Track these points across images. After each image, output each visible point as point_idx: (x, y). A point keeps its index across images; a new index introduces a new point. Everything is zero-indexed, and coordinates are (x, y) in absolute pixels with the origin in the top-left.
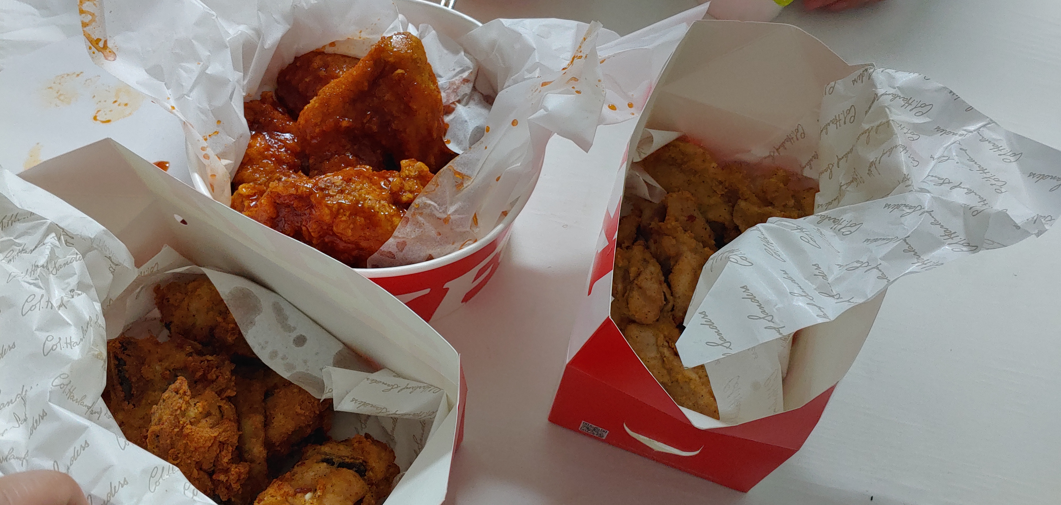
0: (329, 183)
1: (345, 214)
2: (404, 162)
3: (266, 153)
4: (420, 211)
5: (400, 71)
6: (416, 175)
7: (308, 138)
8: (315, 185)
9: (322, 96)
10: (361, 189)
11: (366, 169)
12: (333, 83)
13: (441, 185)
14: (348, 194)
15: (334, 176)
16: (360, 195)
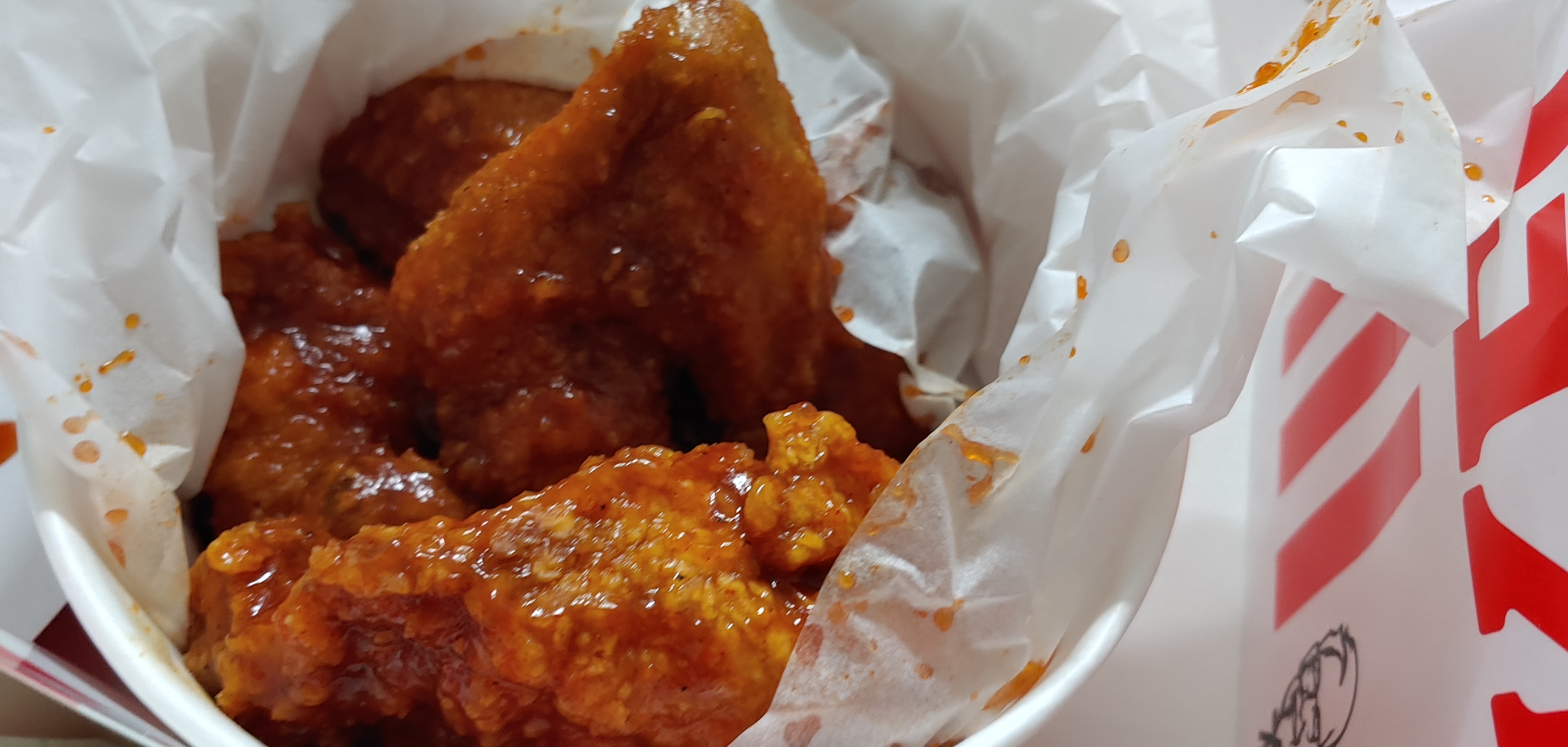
0: (529, 533)
1: (598, 648)
2: (775, 421)
3: (300, 392)
4: (859, 599)
5: (710, 113)
6: (823, 461)
7: (430, 341)
8: (480, 547)
9: (464, 207)
10: (644, 540)
11: (652, 458)
12: (494, 166)
13: (924, 499)
14: (605, 565)
15: (546, 503)
16: (644, 564)
